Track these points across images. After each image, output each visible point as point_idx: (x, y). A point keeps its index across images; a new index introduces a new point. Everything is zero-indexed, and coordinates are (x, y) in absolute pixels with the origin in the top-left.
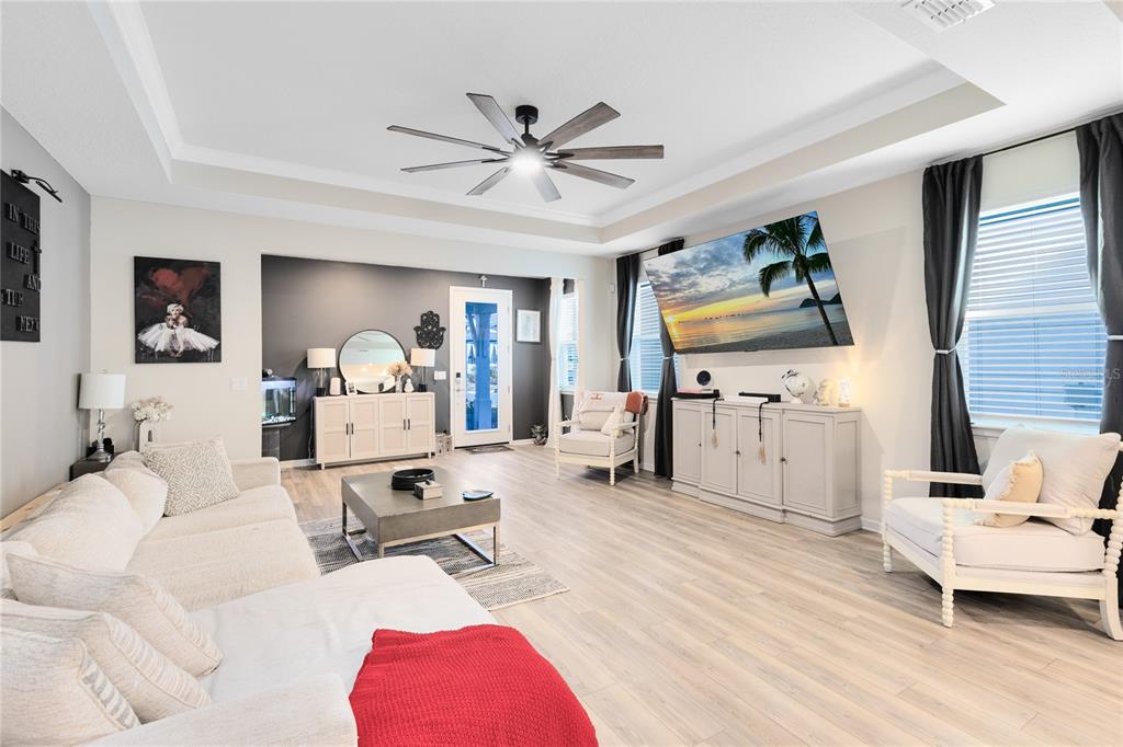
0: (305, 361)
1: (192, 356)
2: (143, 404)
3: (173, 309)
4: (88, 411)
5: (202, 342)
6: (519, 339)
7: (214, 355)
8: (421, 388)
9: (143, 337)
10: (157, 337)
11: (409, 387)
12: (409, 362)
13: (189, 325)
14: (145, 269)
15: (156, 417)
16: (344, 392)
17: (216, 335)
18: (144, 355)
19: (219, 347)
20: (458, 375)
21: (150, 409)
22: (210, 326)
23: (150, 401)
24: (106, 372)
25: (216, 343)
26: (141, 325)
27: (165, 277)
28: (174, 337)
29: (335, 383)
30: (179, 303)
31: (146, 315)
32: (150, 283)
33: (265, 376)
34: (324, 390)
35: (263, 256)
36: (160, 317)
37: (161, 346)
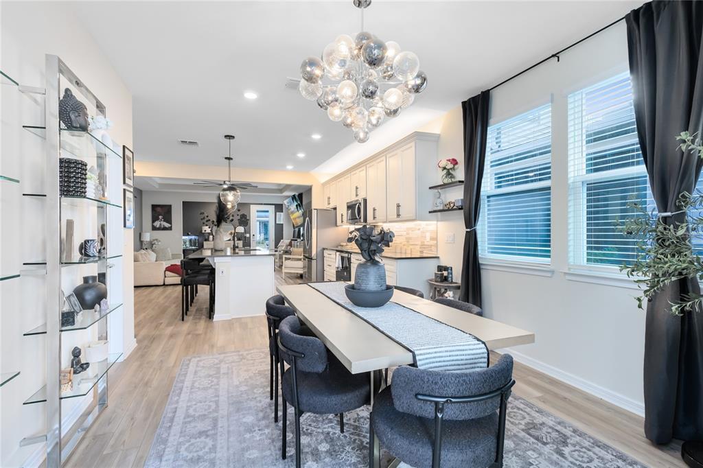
0: (202, 230)
1: (165, 229)
2: (154, 240)
3: (160, 217)
4: (143, 241)
5: (167, 225)
6: (277, 223)
7: (170, 229)
9: (154, 224)
10: (157, 224)
11: (236, 239)
12: (235, 230)
13: (164, 221)
14: (154, 207)
15: (157, 243)
16: (213, 240)
17: (171, 224)
18: (154, 228)
19: (171, 227)
20: (254, 235)
21: (156, 241)
22: (169, 221)
23: (156, 239)
24: (146, 232)
25: (170, 225)
27: (159, 209)
28: (161, 224)
29: (211, 237)
30: (162, 215)
31: (154, 219)
32: (155, 211)
33: (188, 235)
34: (207, 240)
35: (183, 202)
36: (157, 219)
37: (158, 226)
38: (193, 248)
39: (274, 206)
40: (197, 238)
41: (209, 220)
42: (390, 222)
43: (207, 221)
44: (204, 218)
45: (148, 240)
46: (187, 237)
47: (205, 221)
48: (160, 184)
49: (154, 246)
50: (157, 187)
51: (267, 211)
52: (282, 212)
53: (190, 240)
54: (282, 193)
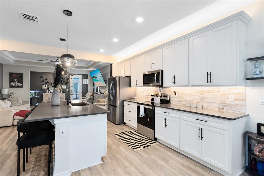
0: (42, 88)
1: (18, 87)
2: (11, 93)
3: (15, 80)
4: (3, 94)
5: (20, 85)
6: (84, 84)
7: (22, 87)
8: (63, 92)
9: (11, 84)
10: (13, 84)
11: (61, 92)
12: (61, 88)
13: (18, 82)
14: (11, 74)
15: (12, 95)
16: (49, 93)
17: (22, 84)
18: (11, 86)
19: (23, 86)
20: (71, 90)
21: (12, 94)
22: (22, 82)
23: (12, 93)
24: (5, 89)
25: (22, 85)
26: (10, 82)
27: (14, 75)
28: (15, 84)
29: (47, 91)
30: (16, 79)
31: (11, 81)
32: (11, 76)
33: (34, 90)
34: (45, 92)
35: (30, 72)
36: (13, 81)
37: (14, 85)
38: (37, 97)
39: (82, 76)
40: (39, 91)
41: (48, 82)
42: (192, 86)
43: (46, 83)
44: (43, 81)
45: (7, 93)
46: (33, 91)
47: (44, 83)
48: (14, 61)
49: (11, 97)
50: (13, 63)
51: (78, 78)
52: (88, 79)
53: (35, 93)
54: (88, 69)
